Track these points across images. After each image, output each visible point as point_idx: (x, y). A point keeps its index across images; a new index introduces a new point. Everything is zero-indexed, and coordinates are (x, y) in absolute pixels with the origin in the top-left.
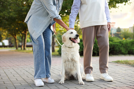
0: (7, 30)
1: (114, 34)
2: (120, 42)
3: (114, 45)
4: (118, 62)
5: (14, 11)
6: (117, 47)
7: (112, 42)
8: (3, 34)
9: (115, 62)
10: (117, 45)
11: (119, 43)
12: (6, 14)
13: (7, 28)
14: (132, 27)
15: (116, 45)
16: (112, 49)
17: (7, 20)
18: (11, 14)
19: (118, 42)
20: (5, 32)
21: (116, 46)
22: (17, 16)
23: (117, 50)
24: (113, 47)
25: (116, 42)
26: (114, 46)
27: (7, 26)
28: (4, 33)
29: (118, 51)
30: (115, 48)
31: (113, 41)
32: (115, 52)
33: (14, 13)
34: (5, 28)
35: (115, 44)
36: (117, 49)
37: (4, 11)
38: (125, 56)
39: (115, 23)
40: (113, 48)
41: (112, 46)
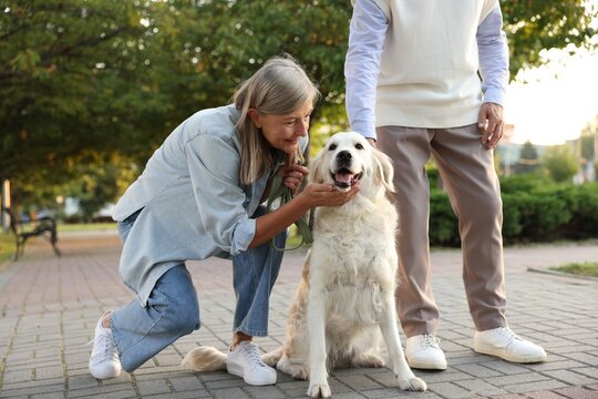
0: (135, 162)
1: (512, 167)
2: (560, 194)
3: (537, 204)
4: (573, 270)
5: (162, 92)
6: (550, 212)
7: (529, 193)
8: (120, 174)
9: (561, 269)
10: (550, 205)
11: (554, 198)
12: (134, 103)
13: (137, 152)
14: (575, 142)
15: (544, 204)
16: (529, 222)
17: (138, 125)
18: (153, 103)
19: (551, 195)
20: (128, 168)
21: (546, 207)
22: (171, 107)
23: (548, 223)
24: (532, 212)
25: (543, 195)
26: (537, 210)
27: (137, 147)
28: (124, 173)
29: (552, 228)
30: (541, 217)
31: (533, 191)
32: (541, 231)
33: (162, 96)
34: (129, 154)
35: (542, 200)
36: (550, 219)
37: (127, 91)
38: (579, 245)
39: (513, 126)
40: (535, 217)
41: (530, 209)
